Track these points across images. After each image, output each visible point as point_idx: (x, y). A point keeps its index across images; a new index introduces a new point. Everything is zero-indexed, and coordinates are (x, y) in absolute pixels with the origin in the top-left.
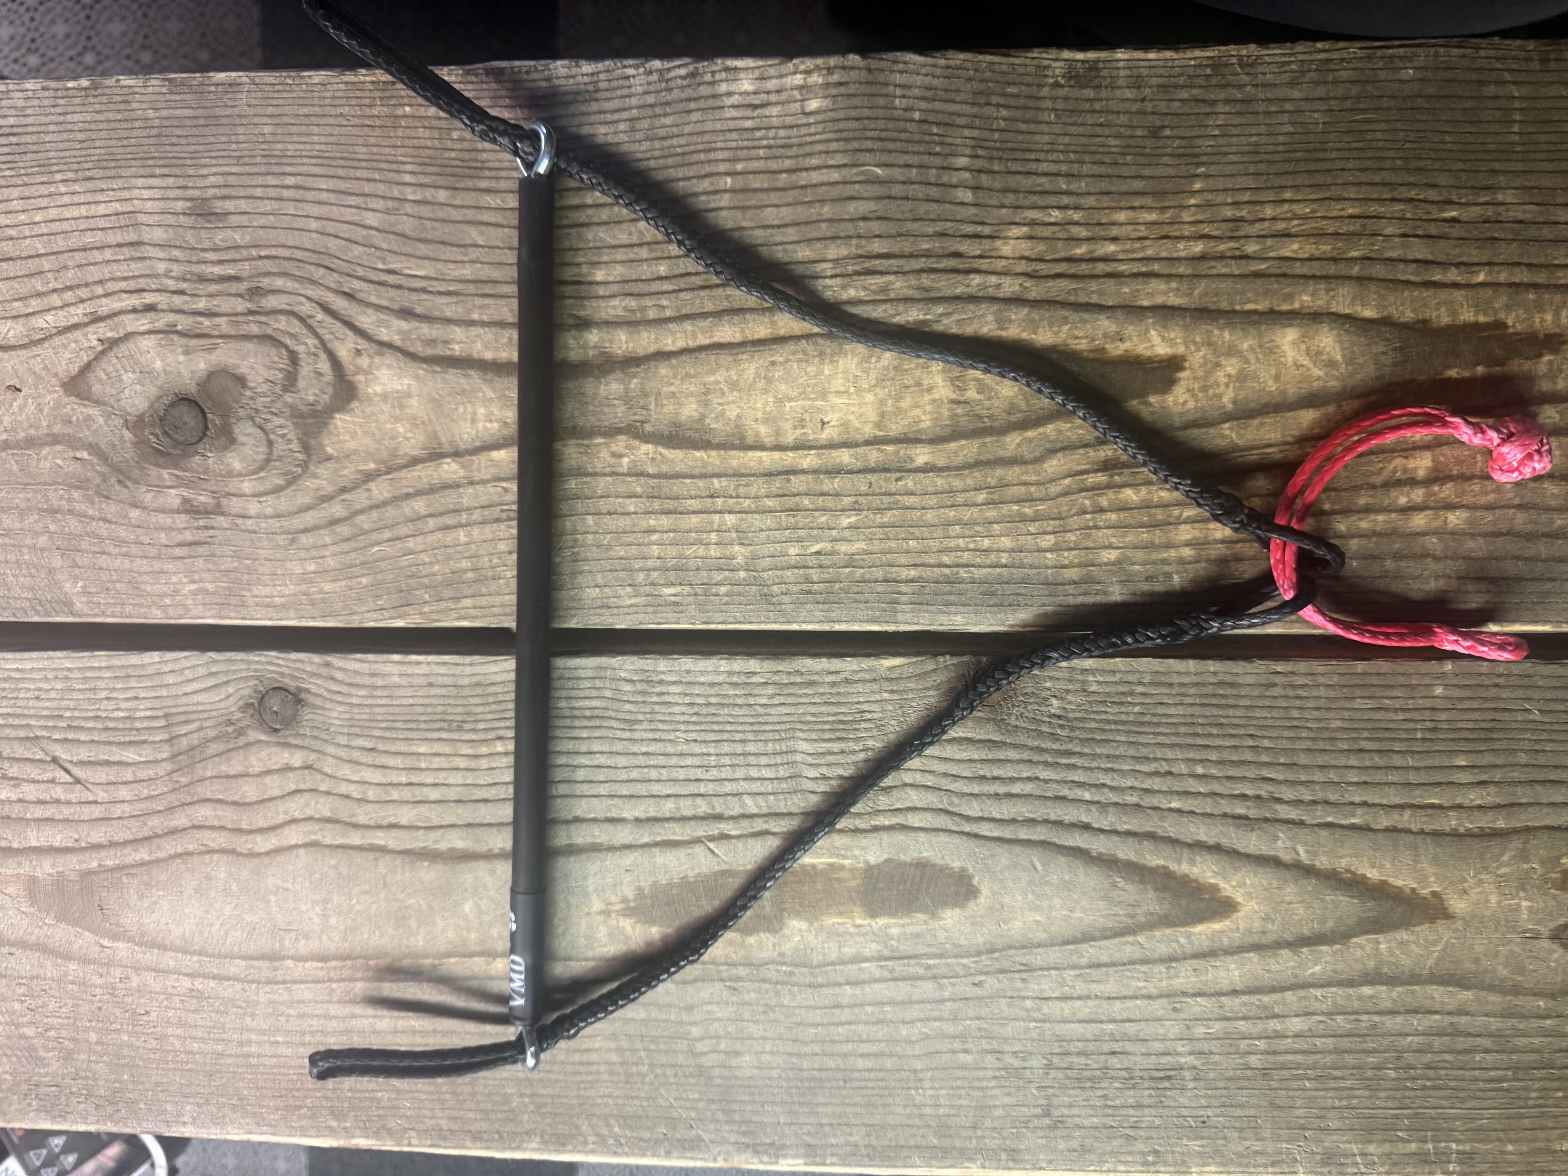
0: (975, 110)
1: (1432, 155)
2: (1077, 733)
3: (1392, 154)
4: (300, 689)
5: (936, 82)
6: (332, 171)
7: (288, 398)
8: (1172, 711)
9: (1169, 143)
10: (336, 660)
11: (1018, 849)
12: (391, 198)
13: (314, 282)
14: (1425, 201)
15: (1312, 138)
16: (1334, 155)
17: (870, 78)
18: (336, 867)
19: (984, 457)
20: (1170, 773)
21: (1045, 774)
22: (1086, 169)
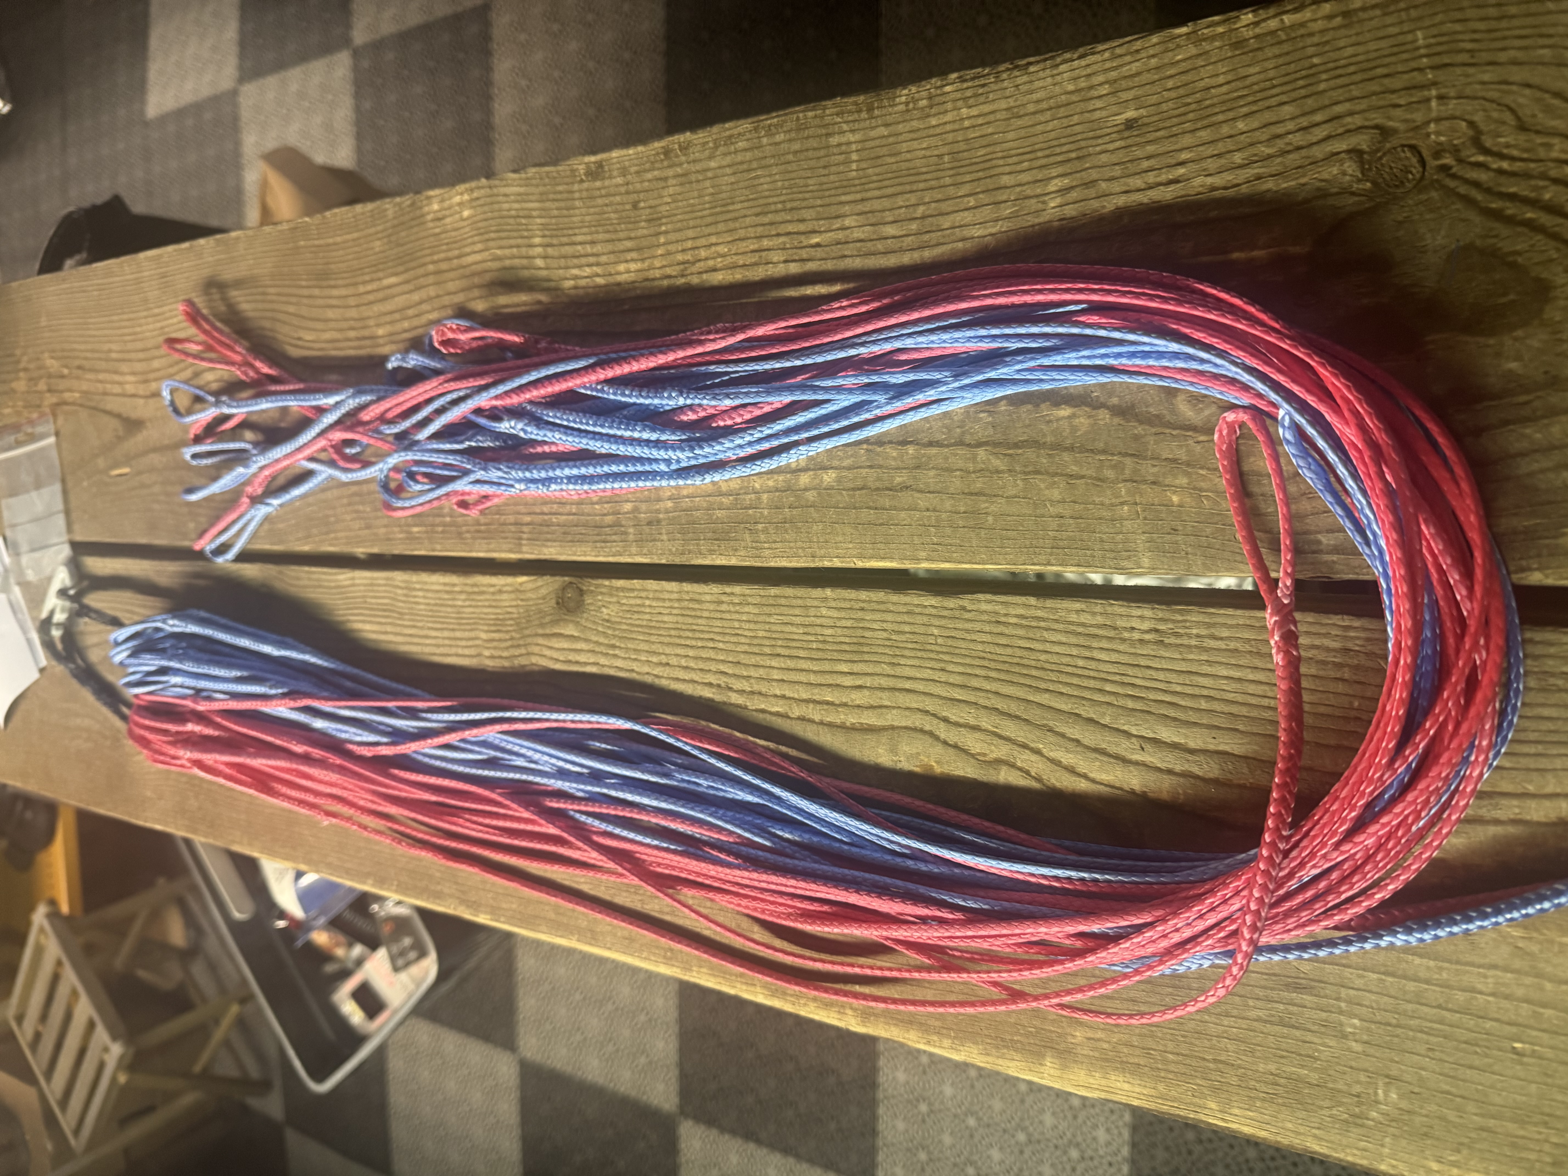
0: (541, 205)
1: (800, 196)
2: (617, 633)
3: (775, 199)
5: (522, 190)
8: (666, 618)
9: (643, 212)
14: (798, 233)
15: (724, 195)
16: (740, 206)
17: (491, 192)
20: (668, 664)
22: (601, 237)
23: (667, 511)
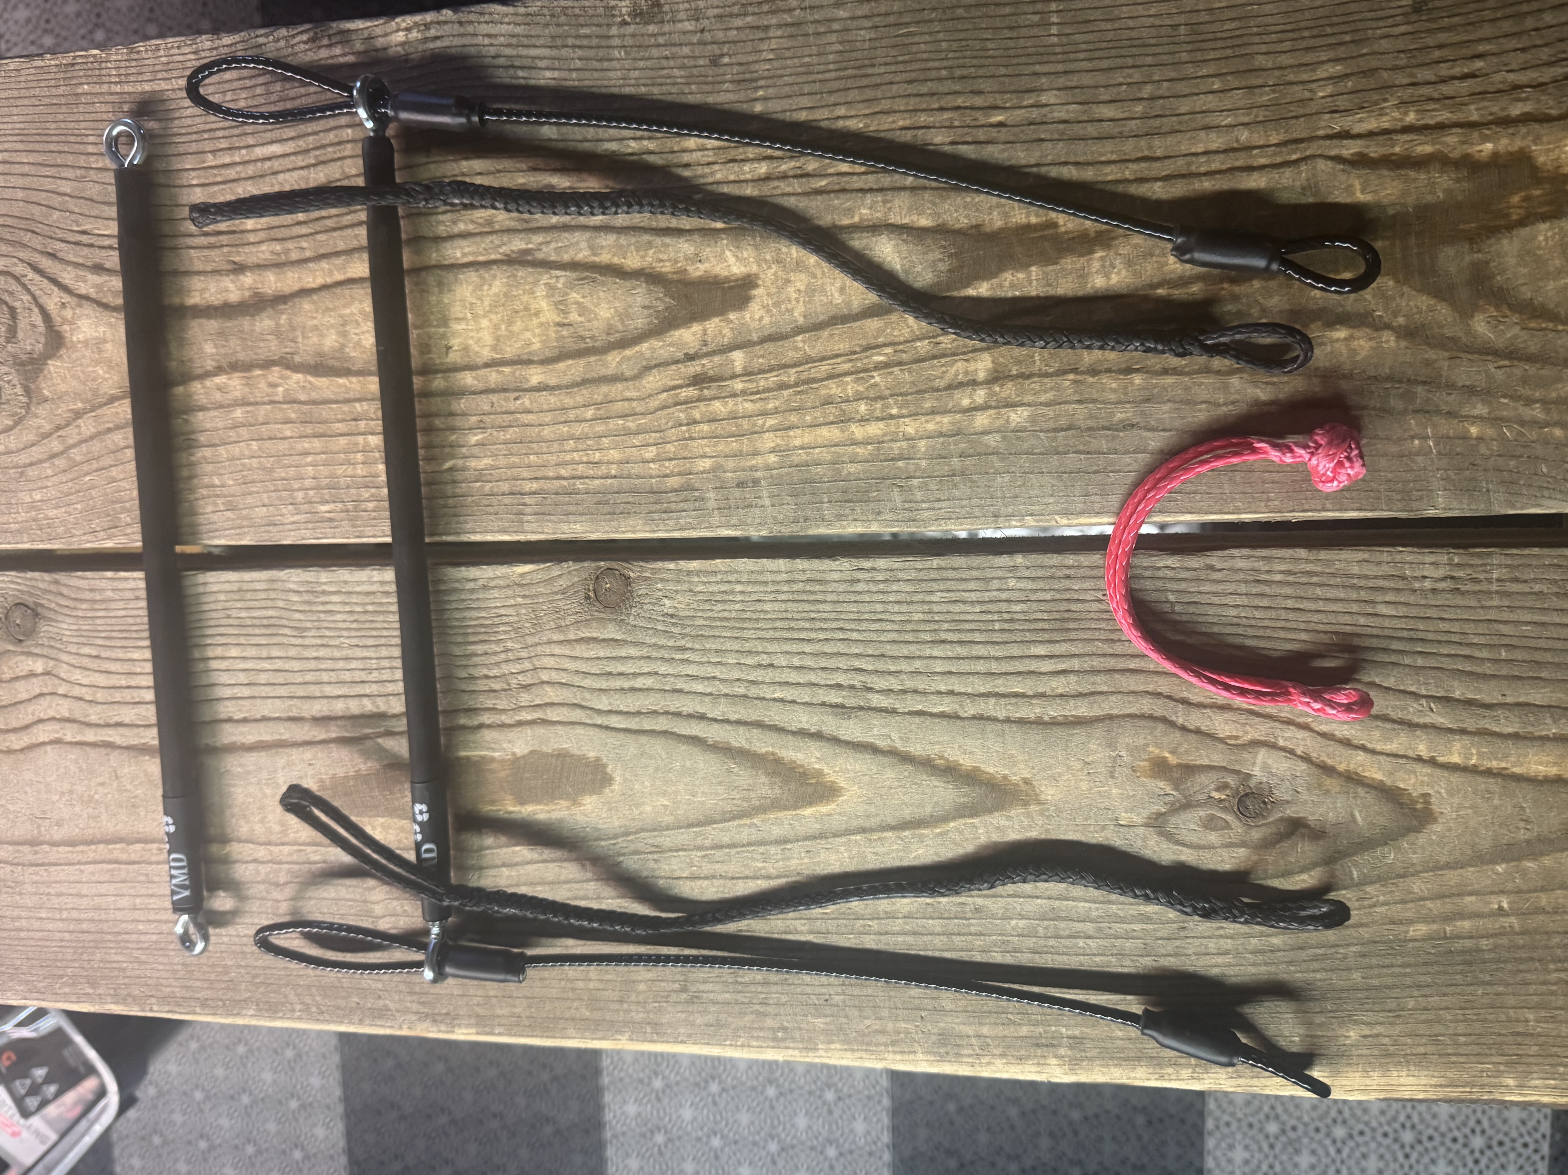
0: (554, 53)
1: (975, 62)
2: (688, 630)
3: (937, 64)
4: (36, 603)
5: (518, 30)
6: (31, 147)
7: (9, 347)
8: (768, 607)
9: (728, 69)
10: (61, 577)
11: (643, 739)
12: (80, 168)
13: (25, 246)
14: (972, 108)
15: (858, 55)
16: (882, 70)
17: (462, 30)
18: (76, 761)
19: (588, 376)
20: (771, 665)
21: (663, 669)
23: (768, 468)
